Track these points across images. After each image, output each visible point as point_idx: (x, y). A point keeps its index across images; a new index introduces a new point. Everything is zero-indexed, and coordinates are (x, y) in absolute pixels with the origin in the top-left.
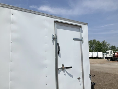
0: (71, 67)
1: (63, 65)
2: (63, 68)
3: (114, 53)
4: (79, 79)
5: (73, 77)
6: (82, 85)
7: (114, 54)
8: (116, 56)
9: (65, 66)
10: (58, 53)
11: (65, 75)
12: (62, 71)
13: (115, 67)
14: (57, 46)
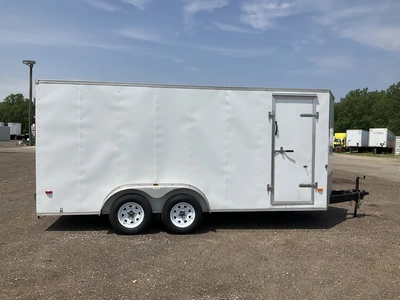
1: (282, 148)
2: (282, 151)
4: (305, 167)
6: (310, 176)
9: (285, 149)
10: (275, 132)
11: (284, 159)
12: (280, 155)
14: (275, 124)
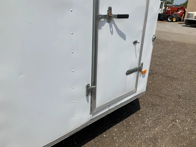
0: (126, 16)
1: (110, 9)
3: (166, 6)
4: (135, 42)
5: (125, 39)
7: (166, 8)
8: (167, 13)
9: (114, 12)
11: (112, 33)
12: (107, 24)
13: (163, 30)
